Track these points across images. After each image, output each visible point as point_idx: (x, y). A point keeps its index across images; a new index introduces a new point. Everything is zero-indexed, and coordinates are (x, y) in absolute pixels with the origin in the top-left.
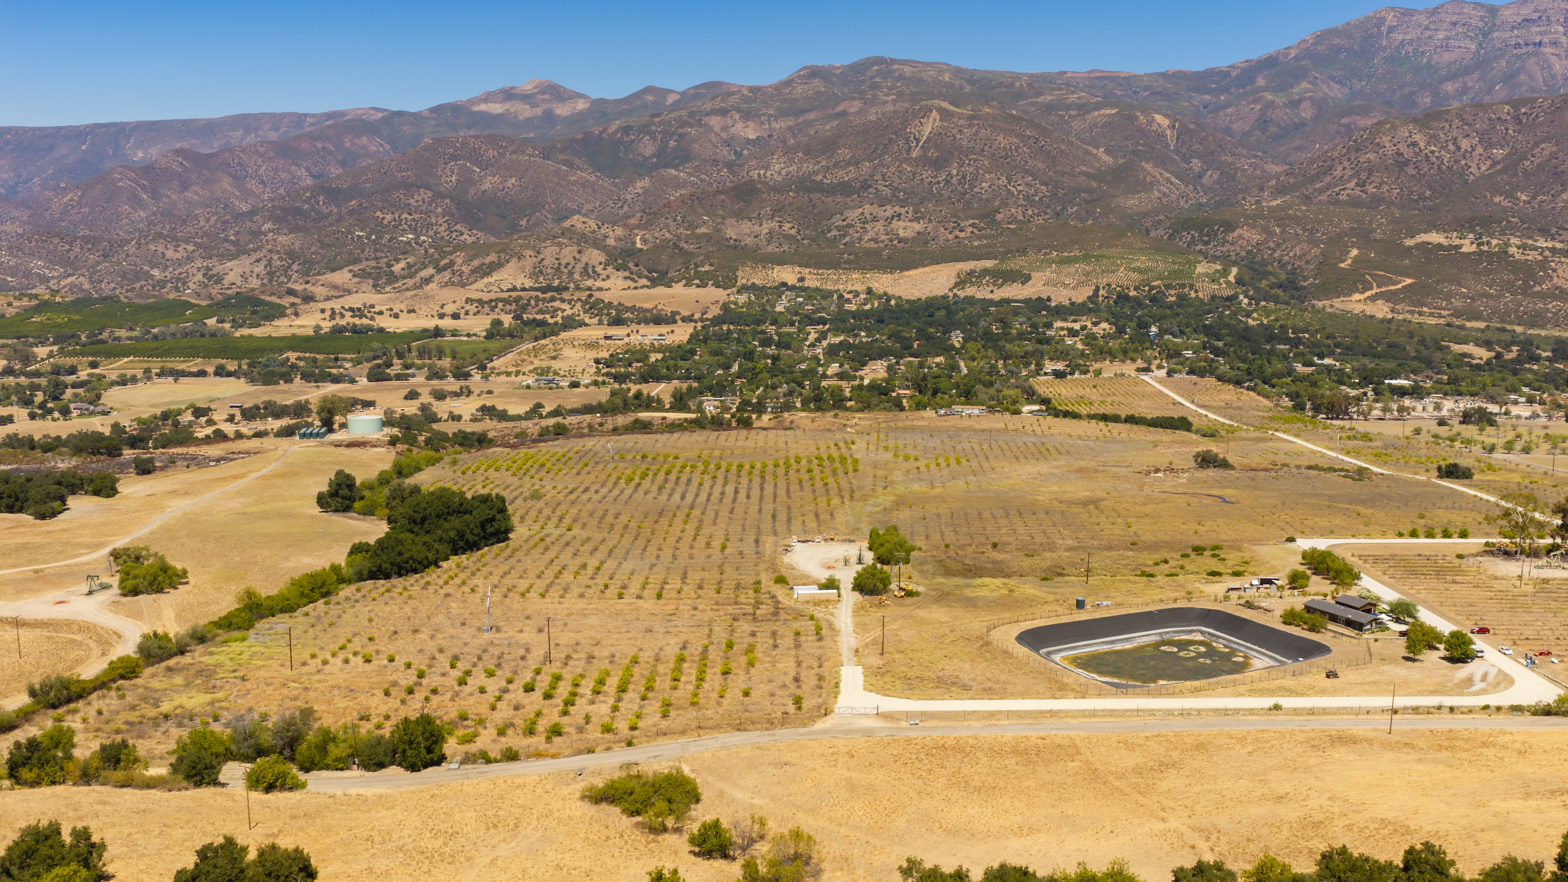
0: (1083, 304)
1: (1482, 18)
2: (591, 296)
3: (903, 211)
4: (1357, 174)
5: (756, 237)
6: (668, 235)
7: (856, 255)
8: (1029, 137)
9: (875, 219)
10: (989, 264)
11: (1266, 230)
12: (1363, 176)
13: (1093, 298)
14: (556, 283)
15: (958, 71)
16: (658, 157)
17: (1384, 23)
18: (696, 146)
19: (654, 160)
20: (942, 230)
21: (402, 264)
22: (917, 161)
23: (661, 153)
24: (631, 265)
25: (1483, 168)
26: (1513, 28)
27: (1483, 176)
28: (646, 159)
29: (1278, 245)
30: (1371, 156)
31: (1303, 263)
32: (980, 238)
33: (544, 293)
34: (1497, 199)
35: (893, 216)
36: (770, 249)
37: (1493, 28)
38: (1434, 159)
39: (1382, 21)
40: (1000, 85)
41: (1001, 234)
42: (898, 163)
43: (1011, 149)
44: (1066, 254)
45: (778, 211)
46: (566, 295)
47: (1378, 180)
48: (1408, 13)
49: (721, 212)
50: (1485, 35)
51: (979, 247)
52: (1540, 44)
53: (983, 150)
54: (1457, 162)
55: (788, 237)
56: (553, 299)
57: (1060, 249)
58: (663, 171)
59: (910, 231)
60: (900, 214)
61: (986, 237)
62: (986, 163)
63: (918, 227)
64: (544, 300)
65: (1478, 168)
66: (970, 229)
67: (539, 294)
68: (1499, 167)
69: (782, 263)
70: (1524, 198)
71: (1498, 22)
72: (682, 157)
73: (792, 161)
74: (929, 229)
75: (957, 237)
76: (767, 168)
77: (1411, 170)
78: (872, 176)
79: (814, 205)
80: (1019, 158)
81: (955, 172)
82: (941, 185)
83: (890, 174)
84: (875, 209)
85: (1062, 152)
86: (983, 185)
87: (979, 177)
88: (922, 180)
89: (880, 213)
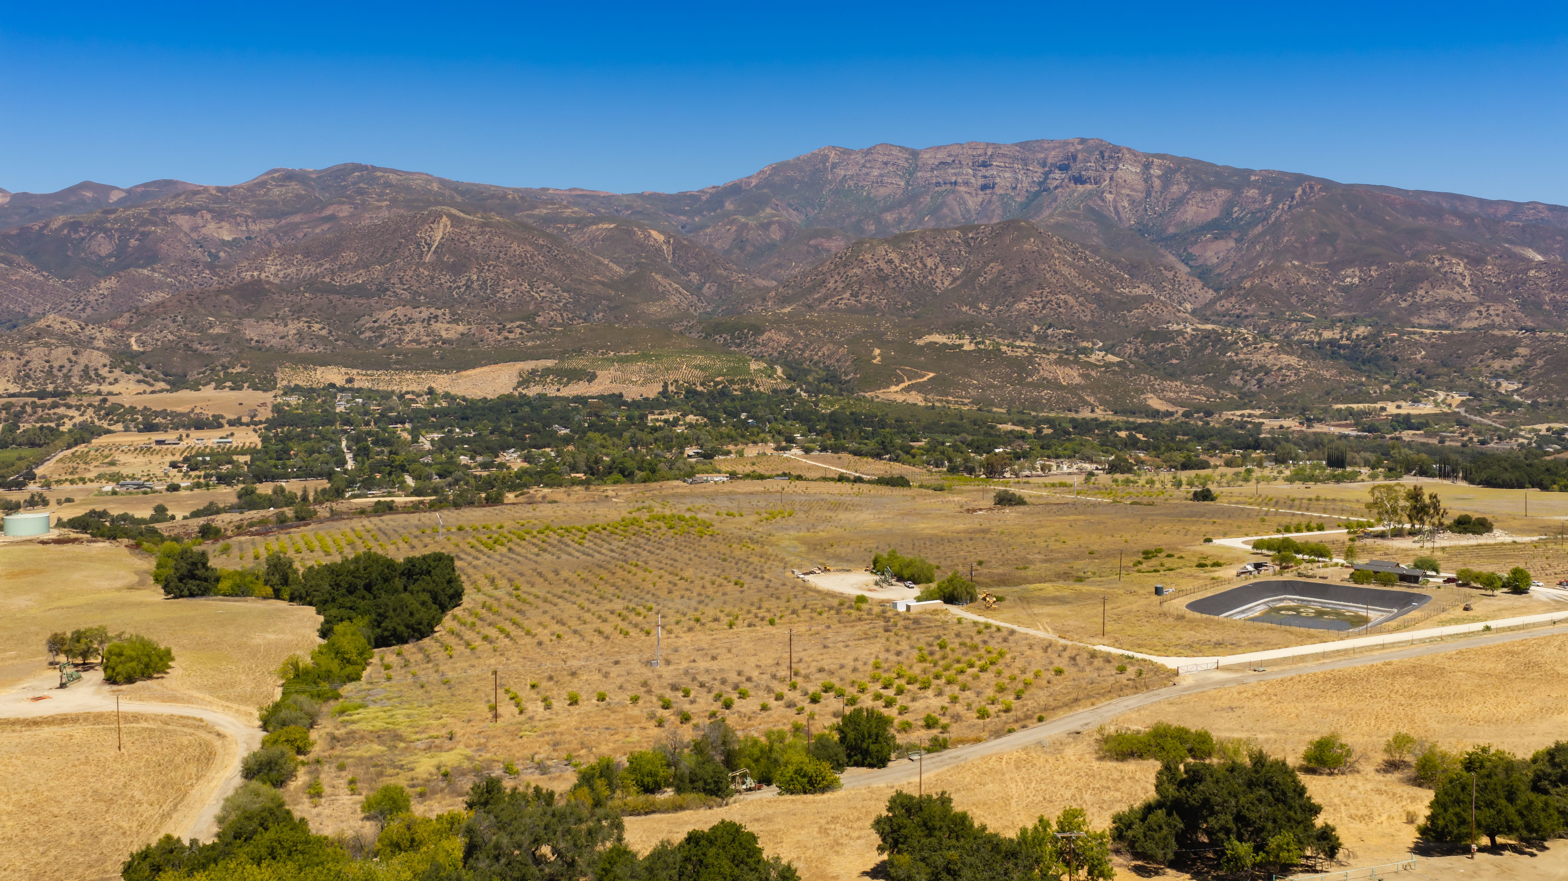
0: (657, 399)
1: (907, 160)
2: (104, 401)
3: (440, 312)
4: (848, 286)
5: (282, 338)
6: (170, 337)
7: (405, 355)
8: (543, 246)
9: (410, 321)
10: (550, 363)
11: (790, 333)
12: (856, 288)
13: (664, 393)
14: (50, 388)
15: (443, 182)
16: (117, 257)
17: (827, 160)
18: (164, 246)
19: (113, 260)
20: (487, 331)
22: (433, 266)
23: (121, 251)
24: (142, 367)
25: (947, 283)
26: (932, 170)
27: (947, 289)
28: (101, 258)
29: (806, 346)
30: (857, 271)
31: (833, 361)
32: (532, 339)
33: (41, 398)
34: (964, 309)
35: (430, 318)
36: (303, 350)
37: (916, 168)
38: (907, 275)
39: (826, 158)
40: (493, 196)
41: (553, 335)
42: (414, 268)
43: (526, 257)
44: (622, 354)
45: (298, 312)
46: (71, 400)
47: (868, 291)
48: (847, 152)
49: (228, 313)
50: (911, 174)
51: (533, 347)
52: (956, 183)
53: (498, 257)
54: (925, 277)
55: (323, 339)
56: (55, 406)
57: (616, 349)
58: (132, 271)
59: (453, 332)
60: (436, 317)
61: (538, 338)
62: (506, 269)
63: (461, 328)
64: (43, 406)
65: (943, 284)
66: (519, 330)
67: (36, 399)
68: (958, 282)
69: (324, 363)
70: (984, 308)
71: (920, 163)
72: (150, 258)
73: (290, 264)
74: (473, 331)
75: (506, 338)
76: (261, 269)
77: (891, 284)
78: (388, 279)
79: (335, 307)
80: (535, 266)
81: (475, 277)
82: (462, 290)
83: (408, 278)
84: (409, 311)
85: (575, 261)
86: (506, 290)
87: (501, 283)
88: (441, 284)
89: (415, 314)
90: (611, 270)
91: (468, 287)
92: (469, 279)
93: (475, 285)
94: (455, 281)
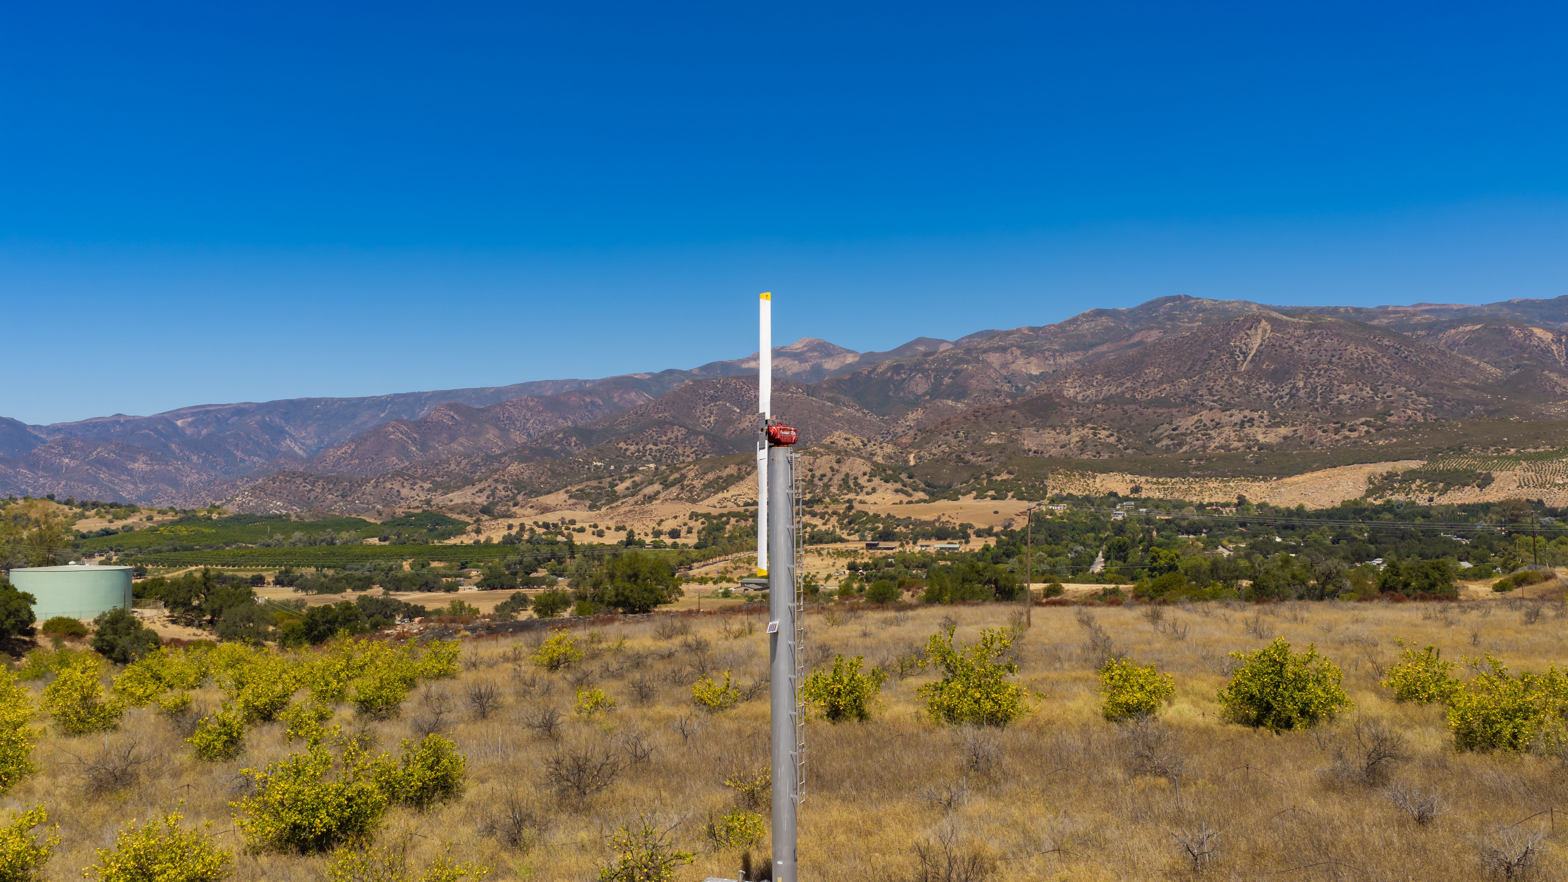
2: (851, 509)
3: (1255, 416)
5: (1063, 447)
6: (947, 450)
7: (1209, 460)
9: (1219, 425)
18: (974, 380)
21: (628, 483)
22: (1249, 375)
35: (1243, 422)
36: (1084, 457)
42: (1226, 378)
45: (1087, 421)
53: (1332, 362)
55: (1110, 446)
59: (1271, 436)
60: (1251, 420)
62: (1342, 374)
63: (1281, 432)
73: (1089, 385)
74: (1299, 434)
78: (1197, 393)
79: (1133, 418)
80: (1379, 370)
81: (1301, 384)
82: (1285, 400)
83: (1219, 389)
84: (1217, 415)
85: (1432, 363)
86: (1342, 397)
87: (1335, 389)
88: (1259, 394)
89: (1225, 418)
90: (1483, 371)
91: (1292, 396)
92: (1294, 387)
93: (1302, 393)
94: (1276, 391)
